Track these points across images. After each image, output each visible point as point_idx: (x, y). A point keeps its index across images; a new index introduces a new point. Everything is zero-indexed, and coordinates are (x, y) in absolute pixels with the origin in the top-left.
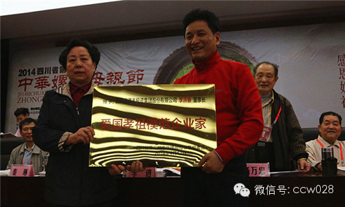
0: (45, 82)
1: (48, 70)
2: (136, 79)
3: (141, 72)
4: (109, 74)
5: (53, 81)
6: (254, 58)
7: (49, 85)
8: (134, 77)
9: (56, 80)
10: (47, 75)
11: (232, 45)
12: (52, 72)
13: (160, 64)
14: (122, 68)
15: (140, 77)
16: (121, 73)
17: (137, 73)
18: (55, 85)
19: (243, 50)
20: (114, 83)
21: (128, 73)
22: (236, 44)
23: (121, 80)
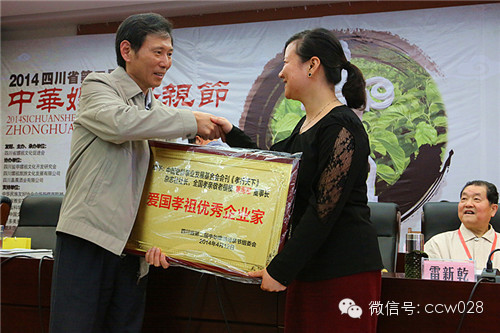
0: (55, 99)
1: (61, 77)
2: (214, 98)
3: (223, 87)
4: (167, 88)
5: (69, 96)
6: (433, 64)
7: (61, 105)
8: (211, 94)
9: (75, 96)
10: (58, 86)
11: (392, 37)
12: (67, 80)
13: (258, 72)
14: (189, 77)
15: (221, 94)
16: (189, 87)
17: (217, 87)
18: (73, 105)
19: (413, 47)
20: (175, 105)
21: (200, 87)
22: (401, 36)
23: (187, 100)
